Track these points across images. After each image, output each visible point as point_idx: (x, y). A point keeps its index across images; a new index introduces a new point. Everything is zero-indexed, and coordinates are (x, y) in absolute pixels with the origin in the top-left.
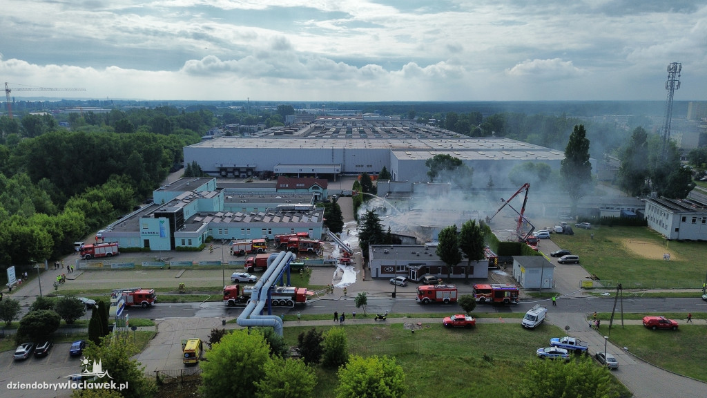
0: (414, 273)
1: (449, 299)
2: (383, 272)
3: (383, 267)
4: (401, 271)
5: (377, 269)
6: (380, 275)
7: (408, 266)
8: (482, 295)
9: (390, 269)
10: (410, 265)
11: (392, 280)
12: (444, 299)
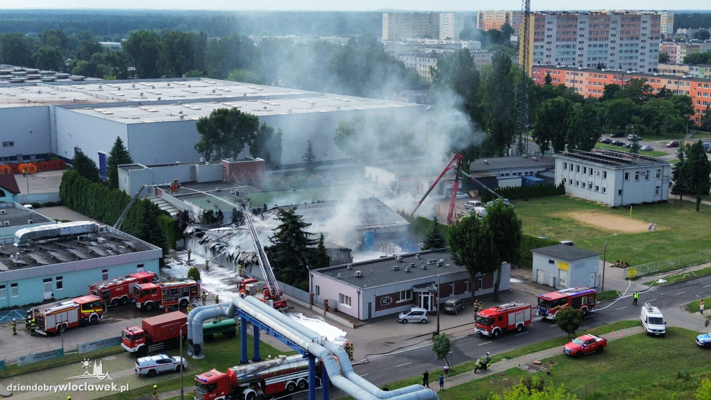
0: (426, 299)
1: (523, 323)
2: (378, 308)
3: (378, 299)
4: (401, 301)
5: (370, 304)
6: (375, 314)
7: (416, 290)
8: (558, 309)
9: (388, 301)
10: (417, 286)
11: (402, 316)
12: (517, 324)
